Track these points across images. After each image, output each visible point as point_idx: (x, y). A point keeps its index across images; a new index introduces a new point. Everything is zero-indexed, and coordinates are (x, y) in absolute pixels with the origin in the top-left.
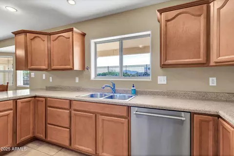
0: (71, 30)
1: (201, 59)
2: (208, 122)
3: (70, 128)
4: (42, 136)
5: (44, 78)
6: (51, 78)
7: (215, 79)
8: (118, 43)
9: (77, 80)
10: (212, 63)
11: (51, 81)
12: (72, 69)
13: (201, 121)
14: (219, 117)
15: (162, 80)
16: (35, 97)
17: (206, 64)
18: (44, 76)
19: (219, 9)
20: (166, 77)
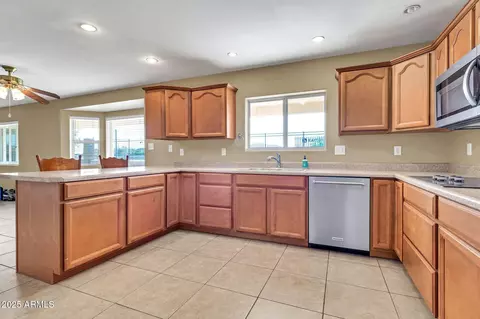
0: (225, 86)
1: (383, 125)
2: (386, 185)
3: (231, 207)
4: (191, 221)
5: (170, 150)
6: (182, 150)
7: (400, 148)
8: (281, 102)
9: (224, 152)
10: (394, 130)
11: (182, 154)
12: (224, 137)
13: (380, 186)
14: (396, 180)
15: (340, 150)
16: (180, 172)
17: (387, 130)
18: (171, 147)
19: (400, 74)
20: (344, 147)
